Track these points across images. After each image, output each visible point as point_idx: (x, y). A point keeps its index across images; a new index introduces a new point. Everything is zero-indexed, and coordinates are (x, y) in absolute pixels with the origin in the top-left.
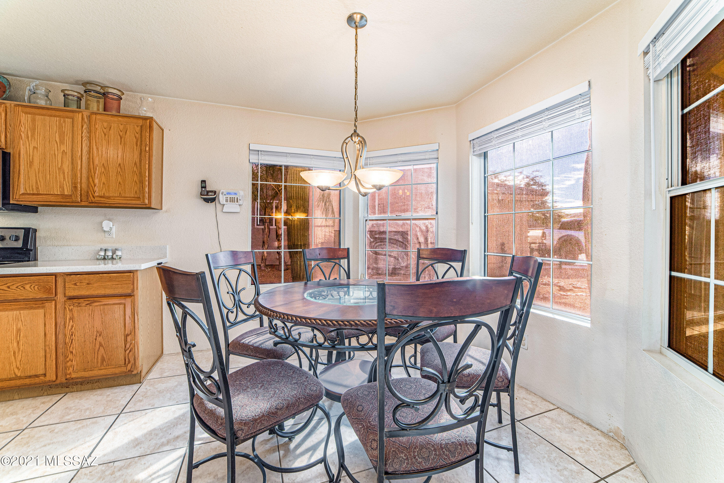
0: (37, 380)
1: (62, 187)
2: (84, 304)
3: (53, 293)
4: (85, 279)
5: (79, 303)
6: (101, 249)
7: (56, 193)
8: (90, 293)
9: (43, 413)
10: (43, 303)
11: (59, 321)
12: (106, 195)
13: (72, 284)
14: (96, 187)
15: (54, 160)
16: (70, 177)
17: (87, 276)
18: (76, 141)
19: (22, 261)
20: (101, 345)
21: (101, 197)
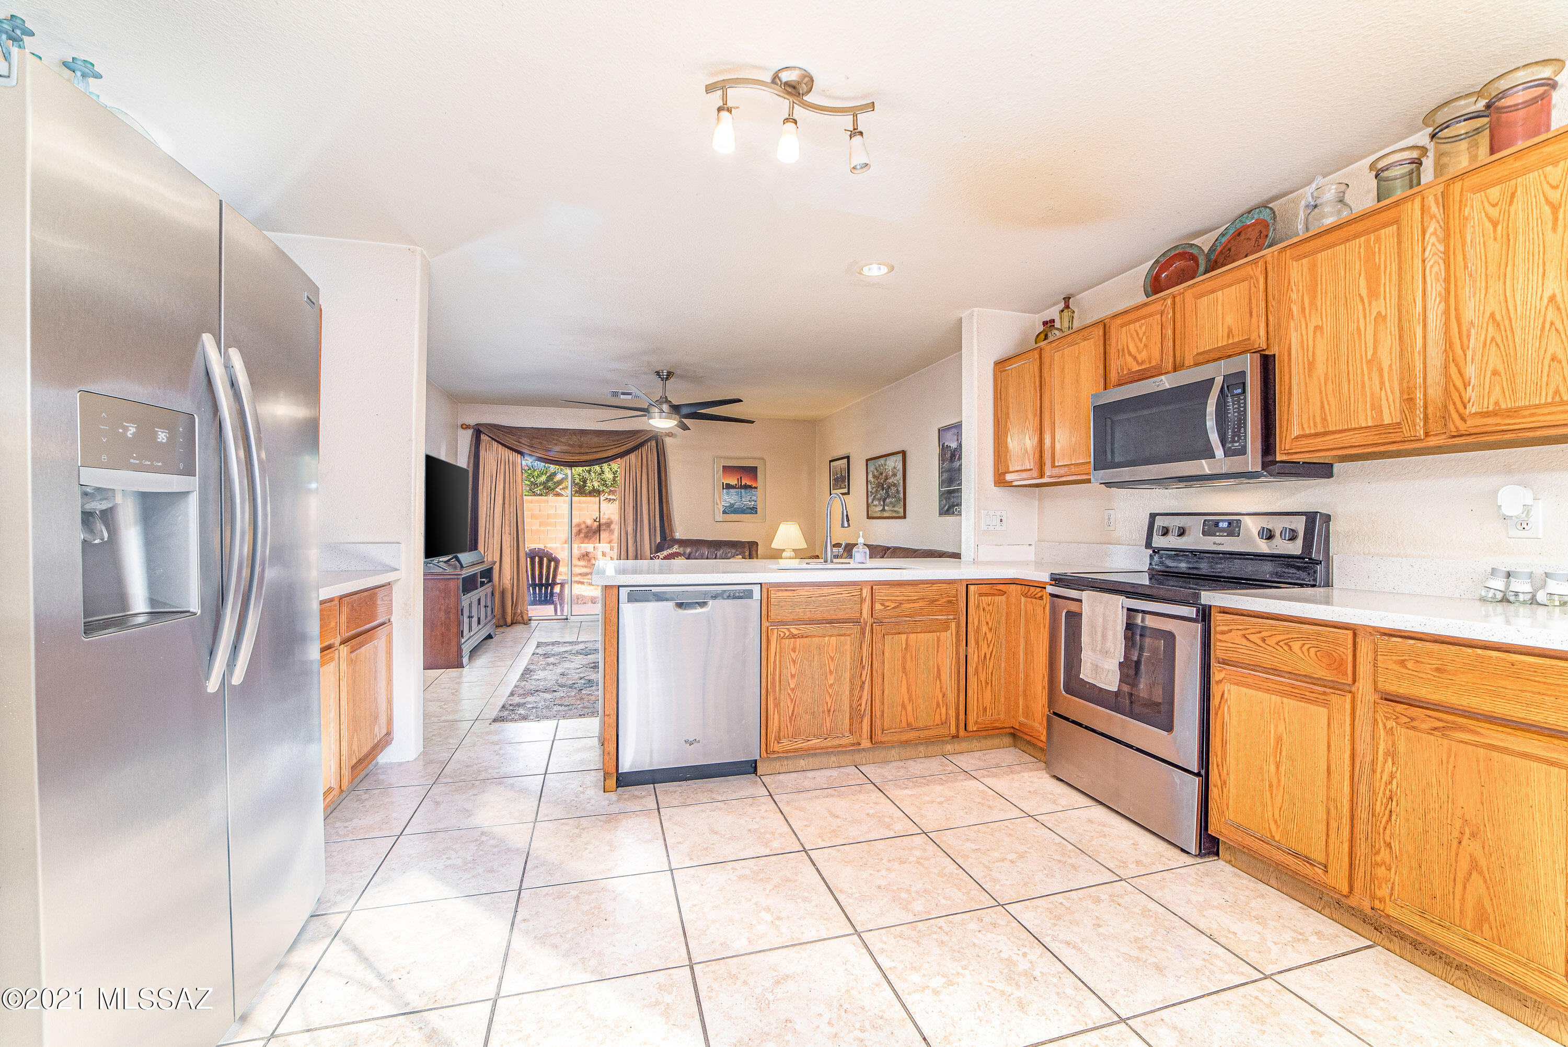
0: (1307, 870)
1: (1377, 407)
2: (1425, 726)
3: (1346, 674)
4: (1430, 654)
5: (1412, 719)
6: (1494, 571)
7: (1364, 425)
8: (1444, 699)
9: (1311, 963)
10: (1325, 693)
11: (1360, 747)
12: (1503, 406)
13: (1395, 662)
14: (1469, 389)
15: (1357, 346)
16: (1395, 377)
17: (1436, 647)
18: (1409, 277)
19: (1302, 585)
20: (1474, 865)
21: (1486, 414)
